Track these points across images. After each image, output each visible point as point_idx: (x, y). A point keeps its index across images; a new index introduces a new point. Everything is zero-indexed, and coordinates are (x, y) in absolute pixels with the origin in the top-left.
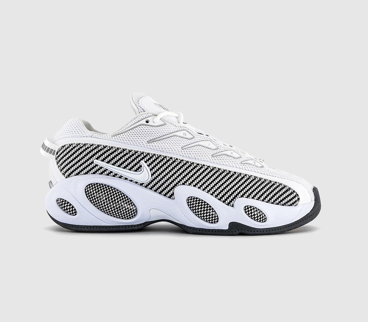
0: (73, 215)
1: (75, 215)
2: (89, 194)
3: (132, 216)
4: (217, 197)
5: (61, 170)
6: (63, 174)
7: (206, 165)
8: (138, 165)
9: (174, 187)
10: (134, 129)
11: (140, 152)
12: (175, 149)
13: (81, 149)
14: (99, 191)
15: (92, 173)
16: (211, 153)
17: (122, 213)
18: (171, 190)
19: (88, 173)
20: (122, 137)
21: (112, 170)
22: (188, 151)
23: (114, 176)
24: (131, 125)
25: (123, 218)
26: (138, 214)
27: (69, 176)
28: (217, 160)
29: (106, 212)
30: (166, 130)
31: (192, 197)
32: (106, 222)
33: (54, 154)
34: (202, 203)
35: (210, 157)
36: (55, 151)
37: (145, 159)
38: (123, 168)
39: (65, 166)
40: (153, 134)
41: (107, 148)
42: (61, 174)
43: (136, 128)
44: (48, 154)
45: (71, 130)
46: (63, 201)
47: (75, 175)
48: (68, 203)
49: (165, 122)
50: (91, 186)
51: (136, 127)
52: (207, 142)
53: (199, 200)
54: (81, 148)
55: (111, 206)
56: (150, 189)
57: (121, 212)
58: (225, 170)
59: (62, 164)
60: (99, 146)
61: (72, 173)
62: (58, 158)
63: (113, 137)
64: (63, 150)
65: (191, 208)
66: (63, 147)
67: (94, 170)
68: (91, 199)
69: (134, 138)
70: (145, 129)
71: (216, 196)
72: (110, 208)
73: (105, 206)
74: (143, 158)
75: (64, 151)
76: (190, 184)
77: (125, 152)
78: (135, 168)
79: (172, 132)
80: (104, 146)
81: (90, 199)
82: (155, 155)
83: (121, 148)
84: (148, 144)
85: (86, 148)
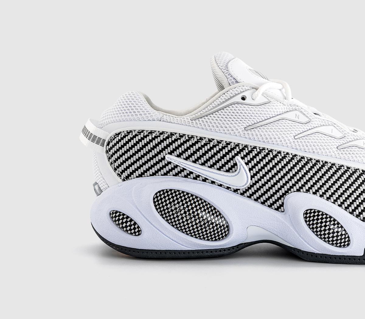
0: (136, 235)
1: (139, 234)
2: (159, 204)
3: (223, 237)
4: (348, 210)
5: (115, 169)
6: (118, 174)
7: (330, 163)
8: (232, 163)
9: (284, 194)
10: (225, 109)
11: (234, 144)
12: (286, 138)
13: (145, 139)
14: (174, 201)
15: (163, 174)
16: (336, 143)
17: (208, 232)
18: (279, 199)
19: (157, 174)
20: (207, 121)
21: (192, 170)
22: (303, 141)
23: (195, 178)
24: (219, 103)
25: (208, 240)
26: (231, 233)
27: (127, 177)
28: (345, 155)
29: (184, 231)
30: (272, 110)
31: (311, 210)
32: (184, 245)
33: (103, 145)
34: (326, 218)
35: (335, 150)
36: (104, 140)
37: (242, 154)
38: (209, 167)
39: (122, 164)
40: (252, 117)
41: (185, 138)
42: (115, 174)
43: (227, 108)
44: (94, 144)
45: (128, 109)
46: (119, 216)
47: (137, 177)
48: (128, 217)
49: (269, 98)
50: (162, 193)
51: (228, 106)
52: (329, 127)
53: (322, 215)
54: (146, 137)
55: (192, 223)
56: (248, 197)
57: (206, 231)
58: (357, 170)
59: (117, 160)
60: (173, 135)
61: (132, 173)
62: (110, 151)
63: (194, 121)
64: (117, 139)
65: (310, 226)
66: (118, 135)
67: (165, 170)
68: (163, 212)
69: (225, 123)
70: (241, 109)
71: (346, 208)
72: (190, 225)
73: (183, 222)
74: (239, 153)
75: (120, 141)
76: (308, 191)
77: (212, 144)
78: (227, 167)
79: (279, 113)
80: (181, 135)
81: (161, 212)
82: (256, 148)
83: (205, 138)
84: (245, 132)
85: (153, 137)
